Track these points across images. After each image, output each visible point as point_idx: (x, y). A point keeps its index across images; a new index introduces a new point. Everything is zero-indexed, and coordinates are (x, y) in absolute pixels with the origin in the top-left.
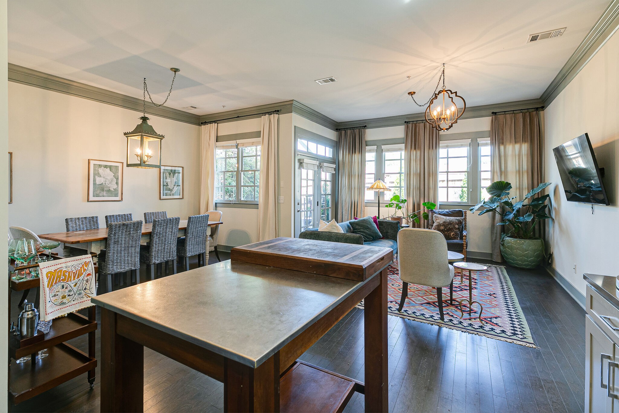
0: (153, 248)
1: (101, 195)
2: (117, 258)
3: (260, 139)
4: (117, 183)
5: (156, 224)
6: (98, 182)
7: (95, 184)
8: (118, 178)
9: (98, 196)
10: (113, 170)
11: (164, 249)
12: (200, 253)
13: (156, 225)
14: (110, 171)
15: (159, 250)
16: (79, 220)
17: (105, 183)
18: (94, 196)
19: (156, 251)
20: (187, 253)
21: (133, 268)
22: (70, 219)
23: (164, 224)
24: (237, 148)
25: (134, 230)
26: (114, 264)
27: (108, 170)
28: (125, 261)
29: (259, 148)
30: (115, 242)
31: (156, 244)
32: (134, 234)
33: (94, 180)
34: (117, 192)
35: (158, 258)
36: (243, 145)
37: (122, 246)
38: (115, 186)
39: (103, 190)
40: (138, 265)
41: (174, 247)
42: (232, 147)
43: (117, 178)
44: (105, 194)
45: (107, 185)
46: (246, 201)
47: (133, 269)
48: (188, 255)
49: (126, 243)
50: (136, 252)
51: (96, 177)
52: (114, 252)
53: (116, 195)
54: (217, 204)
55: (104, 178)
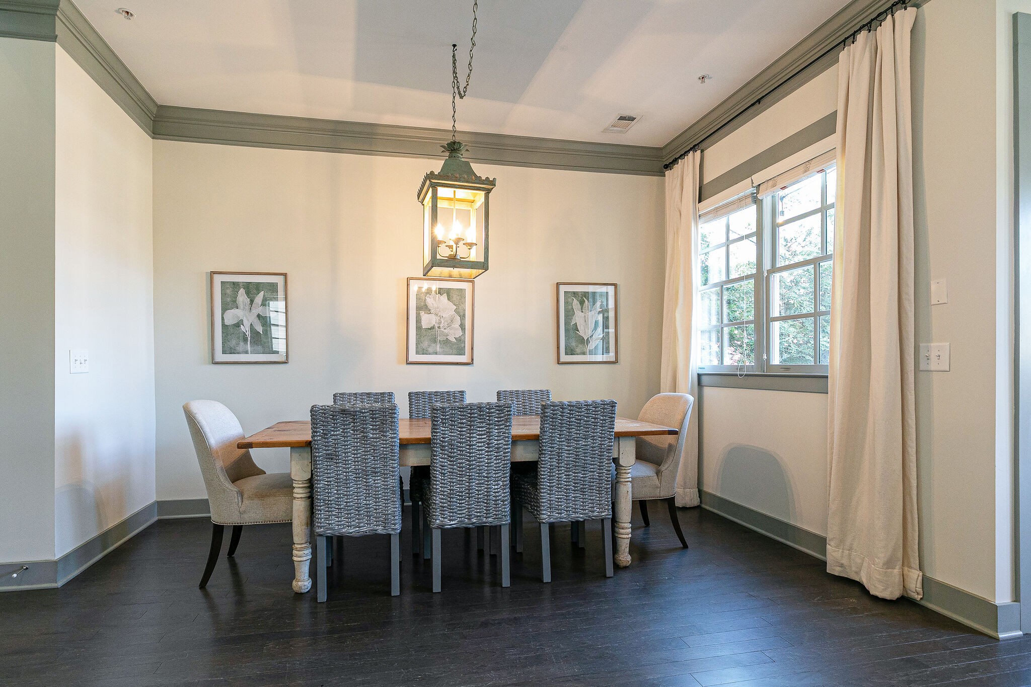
0: (436, 485)
1: (430, 350)
2: (338, 498)
3: (833, 140)
4: (462, 327)
5: (437, 417)
6: (424, 325)
7: (419, 328)
8: (464, 315)
9: (425, 352)
10: (455, 297)
11: (469, 490)
12: (589, 517)
13: (437, 421)
14: (448, 299)
15: (453, 490)
16: (356, 398)
17: (438, 326)
18: (417, 353)
19: (444, 492)
20: (541, 510)
21: (380, 530)
22: (340, 394)
23: (461, 419)
24: (756, 200)
25: (376, 430)
26: (331, 511)
27: (444, 298)
28: (359, 508)
29: (832, 176)
30: (328, 454)
31: (444, 474)
32: (376, 438)
33: (418, 320)
34: (463, 345)
35: (452, 513)
36: (774, 186)
37: (348, 468)
38: (459, 333)
39: (434, 340)
40: (395, 524)
41: (501, 489)
42: (739, 204)
43: (462, 314)
44: (438, 349)
45: (442, 330)
46: (787, 368)
47: (380, 532)
48: (545, 516)
49: (358, 462)
50: (387, 489)
51: (422, 313)
52: (330, 482)
53: (461, 352)
54: (704, 378)
55: (436, 315)
